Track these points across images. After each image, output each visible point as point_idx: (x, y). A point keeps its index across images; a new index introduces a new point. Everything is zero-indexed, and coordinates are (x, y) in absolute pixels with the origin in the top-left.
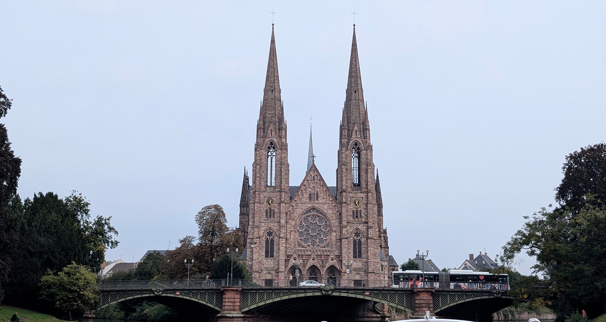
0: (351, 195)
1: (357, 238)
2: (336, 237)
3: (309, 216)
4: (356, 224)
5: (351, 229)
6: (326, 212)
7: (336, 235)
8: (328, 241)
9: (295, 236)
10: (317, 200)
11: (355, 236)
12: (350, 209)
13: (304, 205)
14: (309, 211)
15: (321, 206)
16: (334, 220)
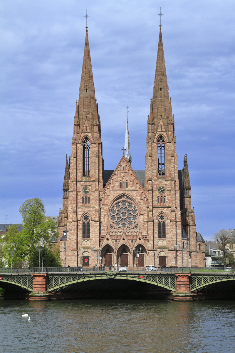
0: (157, 183)
1: (162, 221)
2: (144, 220)
3: (120, 202)
4: (161, 208)
5: (157, 213)
6: (134, 198)
7: (144, 218)
8: (136, 223)
9: (108, 219)
10: (127, 187)
11: (160, 219)
12: (156, 195)
13: (116, 193)
14: (120, 197)
15: (131, 193)
16: (142, 205)
